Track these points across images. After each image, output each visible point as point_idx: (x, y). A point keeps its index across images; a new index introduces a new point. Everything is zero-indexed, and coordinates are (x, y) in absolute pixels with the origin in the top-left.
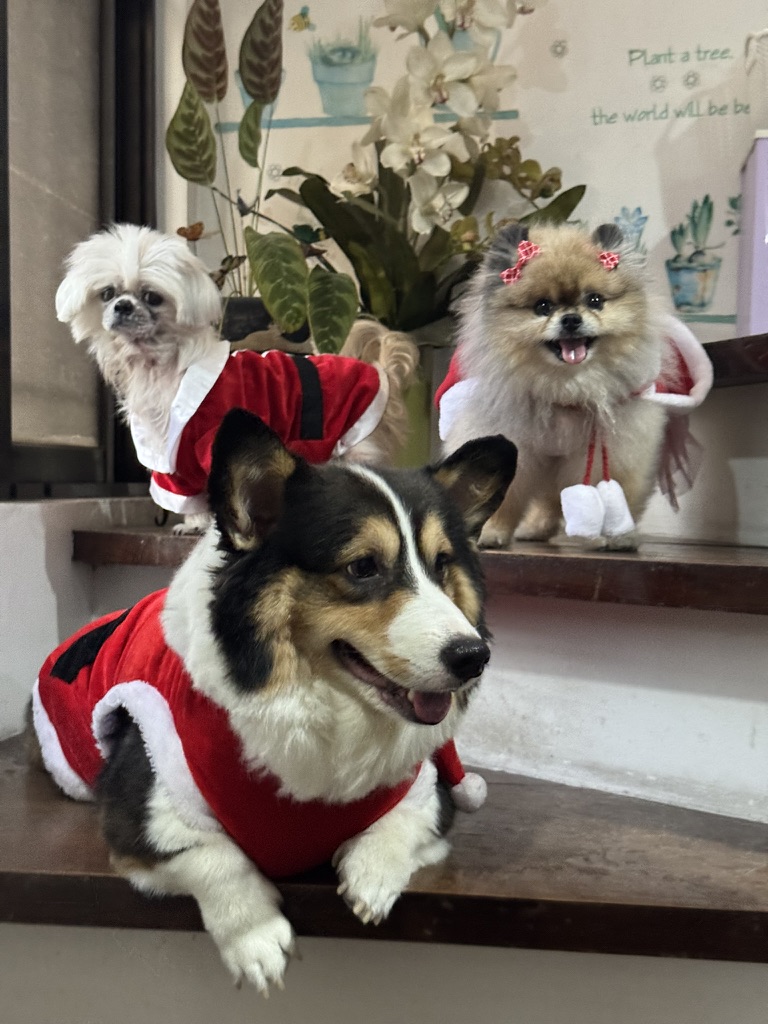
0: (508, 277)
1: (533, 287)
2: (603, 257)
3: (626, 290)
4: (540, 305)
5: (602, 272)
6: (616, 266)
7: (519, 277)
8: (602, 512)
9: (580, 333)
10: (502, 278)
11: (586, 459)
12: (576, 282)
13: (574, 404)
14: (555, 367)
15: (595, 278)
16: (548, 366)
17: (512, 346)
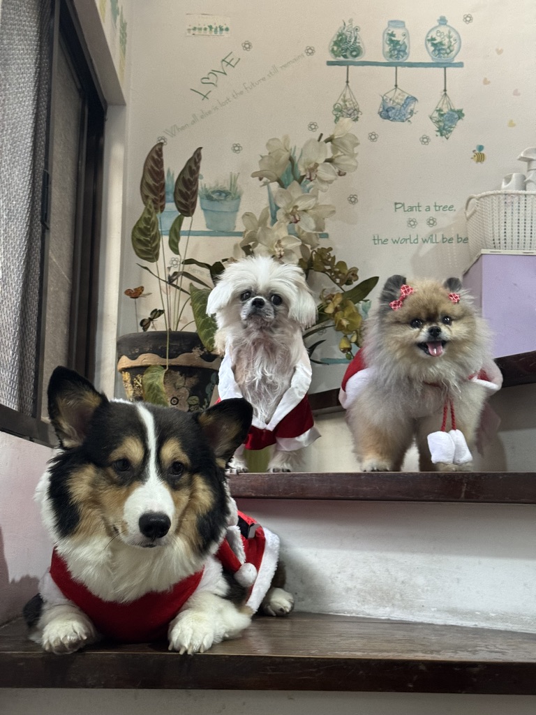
0: (395, 305)
1: (410, 311)
2: (451, 296)
3: (463, 316)
4: (415, 322)
5: (450, 304)
6: (458, 301)
7: (401, 306)
8: (454, 447)
9: (440, 338)
10: (390, 306)
11: (442, 416)
12: (436, 308)
13: (435, 381)
14: (423, 359)
15: (447, 307)
16: (419, 358)
17: (398, 345)
